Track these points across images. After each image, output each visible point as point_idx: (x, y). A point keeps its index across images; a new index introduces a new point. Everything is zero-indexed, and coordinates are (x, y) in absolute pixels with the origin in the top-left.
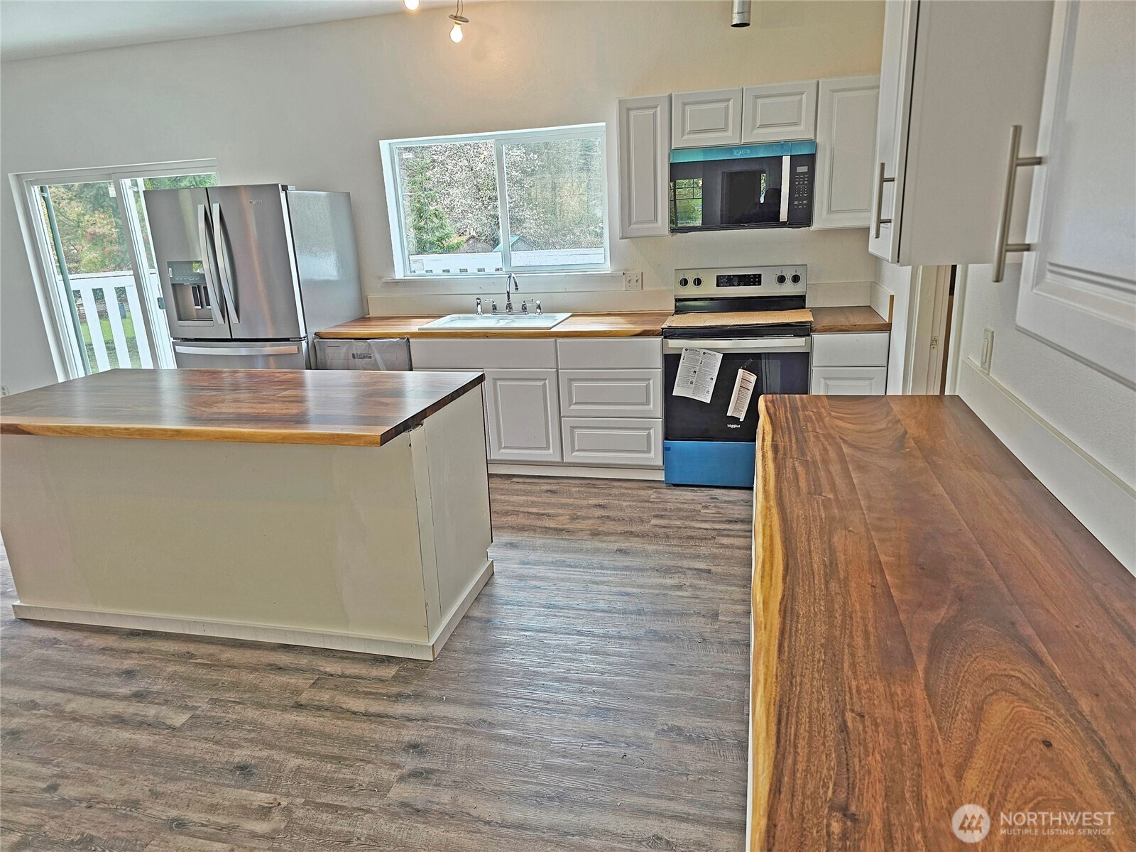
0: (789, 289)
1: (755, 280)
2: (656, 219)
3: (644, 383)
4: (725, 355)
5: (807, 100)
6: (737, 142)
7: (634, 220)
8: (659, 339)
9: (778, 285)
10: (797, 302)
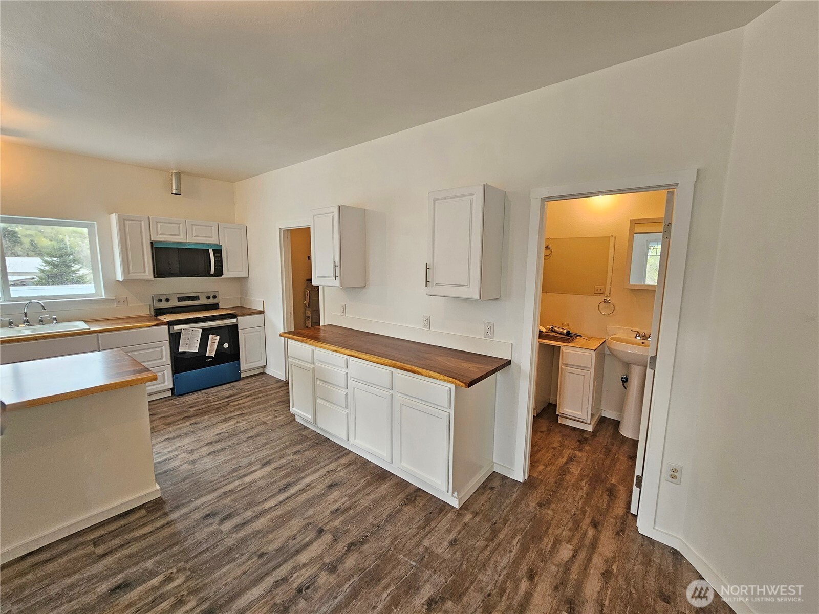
0: (211, 301)
1: (197, 298)
2: (145, 272)
3: (159, 349)
4: (203, 329)
5: (214, 229)
6: (185, 241)
7: (131, 271)
8: (167, 327)
9: (206, 300)
10: (215, 307)
